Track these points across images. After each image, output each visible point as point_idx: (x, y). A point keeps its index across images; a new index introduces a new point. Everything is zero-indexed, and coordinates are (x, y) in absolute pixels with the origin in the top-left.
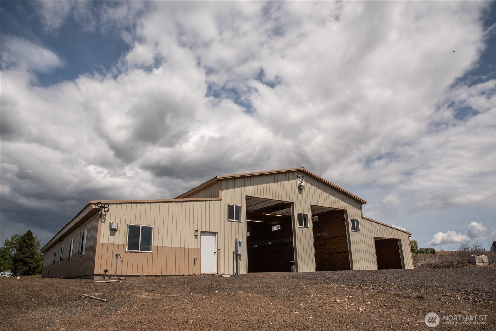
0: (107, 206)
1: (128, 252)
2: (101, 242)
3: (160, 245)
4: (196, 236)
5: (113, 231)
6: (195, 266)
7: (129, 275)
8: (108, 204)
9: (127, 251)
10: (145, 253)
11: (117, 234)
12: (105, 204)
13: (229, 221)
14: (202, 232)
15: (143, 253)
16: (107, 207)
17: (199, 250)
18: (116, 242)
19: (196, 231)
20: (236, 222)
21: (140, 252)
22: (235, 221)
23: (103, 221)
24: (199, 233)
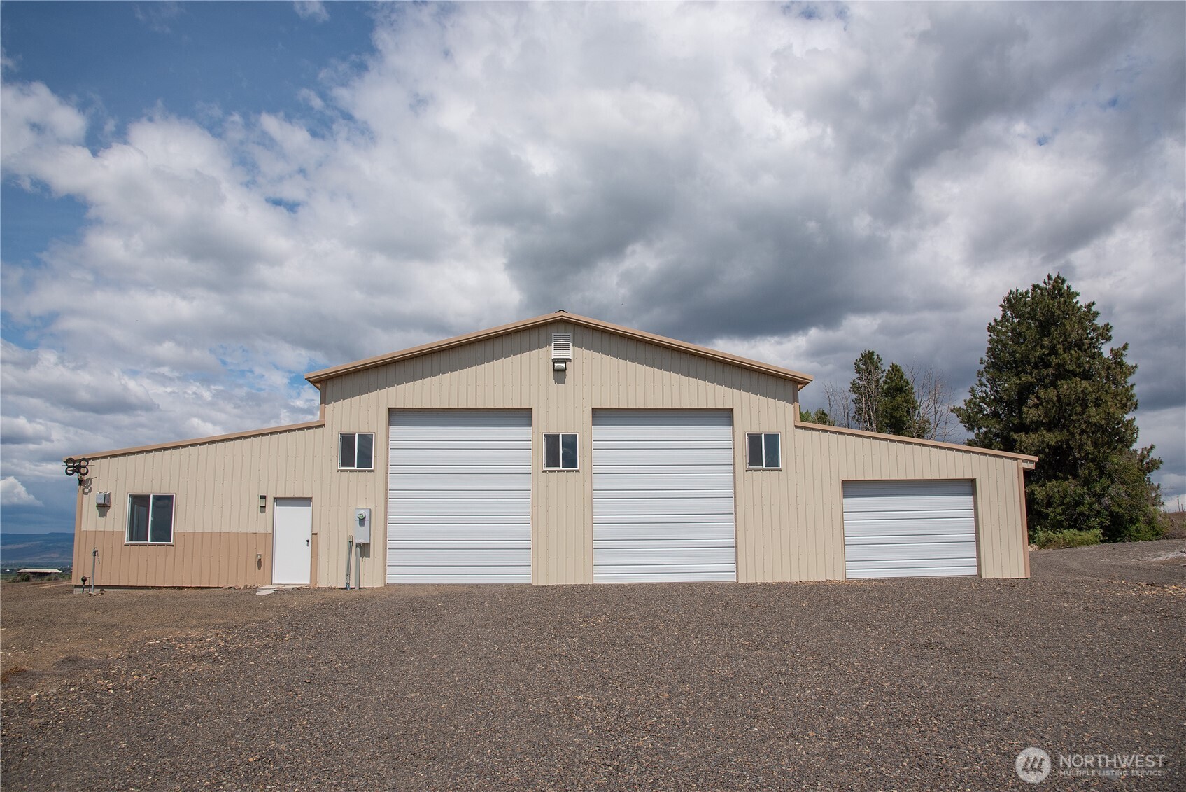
0: (83, 463)
1: (128, 545)
2: (83, 528)
3: (190, 529)
4: (263, 507)
5: (103, 507)
6: (259, 569)
7: (131, 586)
8: (87, 460)
9: (126, 543)
10: (159, 545)
11: (110, 512)
12: (80, 461)
13: (342, 471)
14: (276, 499)
15: (155, 545)
16: (85, 467)
17: (268, 539)
18: (109, 528)
19: (263, 497)
20: (360, 471)
21: (150, 545)
22: (356, 471)
23: (86, 490)
24: (270, 501)
